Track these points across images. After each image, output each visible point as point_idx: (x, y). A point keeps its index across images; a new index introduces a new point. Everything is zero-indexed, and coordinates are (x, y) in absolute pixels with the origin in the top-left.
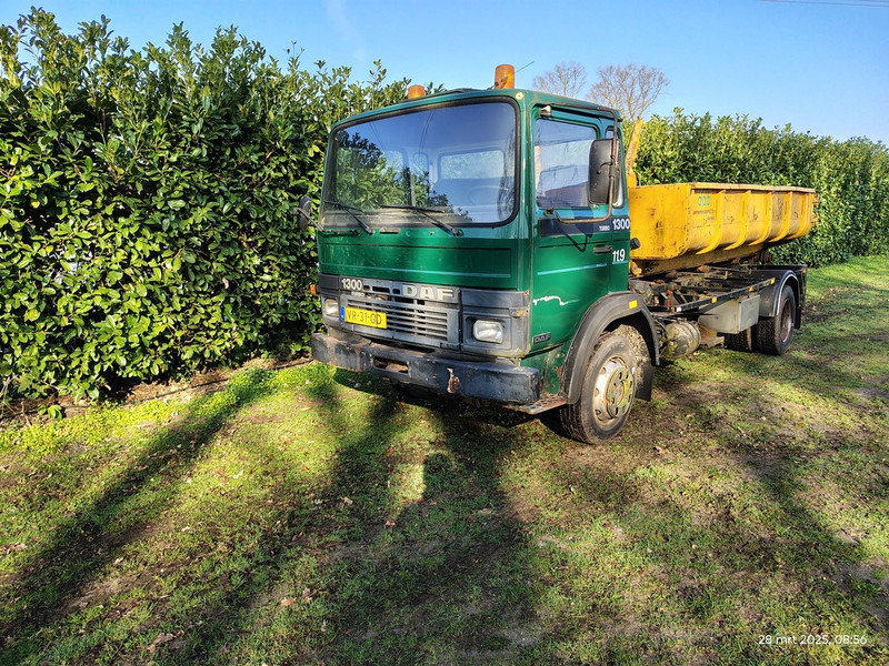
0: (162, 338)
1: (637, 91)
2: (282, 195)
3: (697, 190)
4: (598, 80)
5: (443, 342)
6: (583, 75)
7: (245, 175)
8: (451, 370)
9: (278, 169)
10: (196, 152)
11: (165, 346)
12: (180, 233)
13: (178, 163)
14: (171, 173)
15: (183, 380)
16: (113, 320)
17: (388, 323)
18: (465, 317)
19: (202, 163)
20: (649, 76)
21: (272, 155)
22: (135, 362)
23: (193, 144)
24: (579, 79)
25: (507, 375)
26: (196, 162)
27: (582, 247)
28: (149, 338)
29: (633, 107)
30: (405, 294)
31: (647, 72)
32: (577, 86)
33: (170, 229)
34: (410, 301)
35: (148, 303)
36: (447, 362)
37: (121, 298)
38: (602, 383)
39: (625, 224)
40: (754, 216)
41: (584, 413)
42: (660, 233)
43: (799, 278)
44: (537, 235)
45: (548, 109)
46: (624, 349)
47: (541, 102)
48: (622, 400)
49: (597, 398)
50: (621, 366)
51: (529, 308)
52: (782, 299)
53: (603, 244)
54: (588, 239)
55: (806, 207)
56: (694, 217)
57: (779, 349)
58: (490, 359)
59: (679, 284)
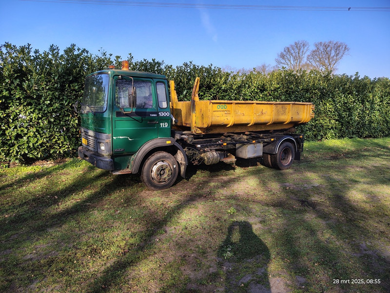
0: (41, 145)
1: (333, 53)
4: (314, 48)
5: (94, 149)
6: (308, 46)
7: (74, 93)
8: (95, 159)
10: (56, 85)
11: (43, 148)
12: (48, 111)
13: (49, 89)
14: (47, 92)
15: (52, 160)
16: (25, 138)
17: (88, 143)
18: (98, 142)
19: (58, 89)
20: (339, 46)
22: (32, 152)
23: (55, 83)
24: (306, 48)
25: (104, 160)
26: (56, 89)
28: (37, 145)
29: (331, 61)
30: (89, 134)
31: (339, 44)
32: (305, 51)
33: (45, 111)
34: (90, 136)
35: (37, 134)
36: (95, 156)
37: (28, 131)
38: (155, 168)
39: (166, 114)
40: (262, 113)
41: (145, 178)
42: (203, 118)
43: (296, 139)
44: (115, 116)
45: (120, 76)
46: (168, 158)
47: (118, 74)
48: (165, 176)
49: (152, 173)
50: (165, 163)
51: (111, 140)
52: (281, 147)
53: (153, 121)
54: (143, 119)
55: (306, 111)
56: (215, 113)
57: (280, 167)
58: (103, 156)
59: (233, 138)
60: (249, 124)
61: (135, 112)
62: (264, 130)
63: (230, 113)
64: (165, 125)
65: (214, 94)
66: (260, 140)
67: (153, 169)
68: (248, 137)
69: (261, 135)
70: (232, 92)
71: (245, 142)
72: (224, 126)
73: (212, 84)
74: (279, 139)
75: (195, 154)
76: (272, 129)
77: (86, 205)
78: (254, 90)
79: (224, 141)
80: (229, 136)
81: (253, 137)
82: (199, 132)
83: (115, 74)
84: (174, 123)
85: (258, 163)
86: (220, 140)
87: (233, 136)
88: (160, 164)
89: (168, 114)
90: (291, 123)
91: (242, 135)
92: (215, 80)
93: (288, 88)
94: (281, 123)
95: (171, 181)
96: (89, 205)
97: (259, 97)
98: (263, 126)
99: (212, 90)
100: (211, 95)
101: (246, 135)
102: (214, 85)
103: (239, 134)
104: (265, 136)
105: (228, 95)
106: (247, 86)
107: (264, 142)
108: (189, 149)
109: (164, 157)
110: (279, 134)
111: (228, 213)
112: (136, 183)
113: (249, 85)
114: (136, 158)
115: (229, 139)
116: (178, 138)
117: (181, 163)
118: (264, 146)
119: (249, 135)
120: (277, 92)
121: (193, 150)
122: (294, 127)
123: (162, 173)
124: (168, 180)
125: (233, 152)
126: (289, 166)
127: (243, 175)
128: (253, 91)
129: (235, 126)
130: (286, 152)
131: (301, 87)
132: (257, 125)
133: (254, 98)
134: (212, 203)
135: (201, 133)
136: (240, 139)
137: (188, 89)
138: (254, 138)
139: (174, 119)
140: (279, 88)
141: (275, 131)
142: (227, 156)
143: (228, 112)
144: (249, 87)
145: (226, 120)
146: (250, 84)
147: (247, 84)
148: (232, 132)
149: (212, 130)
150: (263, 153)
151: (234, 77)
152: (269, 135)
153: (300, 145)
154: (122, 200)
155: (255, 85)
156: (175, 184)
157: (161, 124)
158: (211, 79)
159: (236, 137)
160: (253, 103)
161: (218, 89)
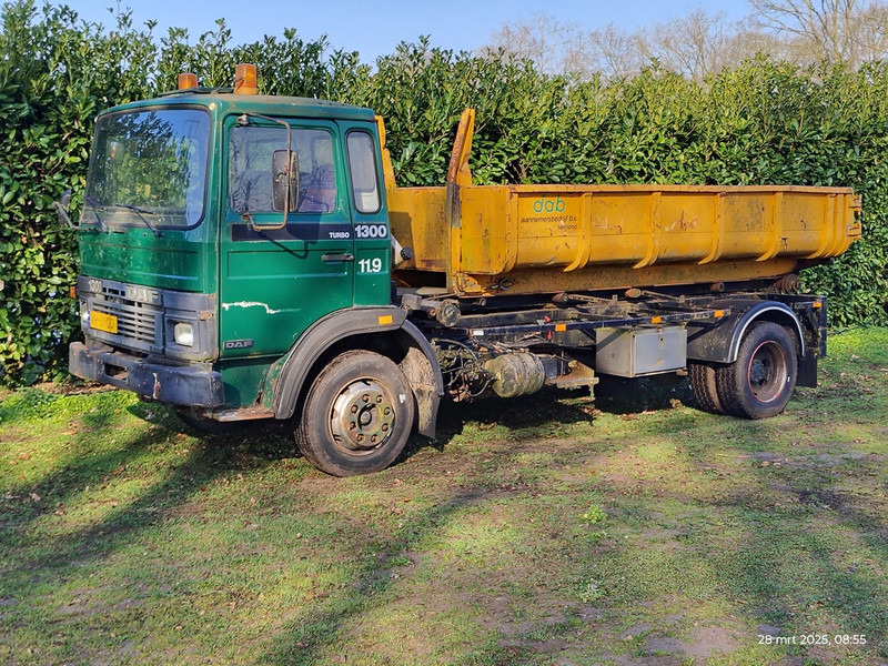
2: (79, 183)
3: (521, 195)
5: (152, 345)
7: (34, 159)
8: (155, 375)
9: (75, 153)
17: (119, 328)
18: (166, 319)
21: (71, 136)
25: (192, 377)
27: (302, 254)
30: (128, 297)
34: (132, 303)
36: (153, 366)
38: (342, 404)
39: (378, 231)
40: (683, 225)
41: (313, 436)
42: (487, 243)
43: (802, 313)
44: (227, 238)
45: (244, 117)
46: (381, 371)
47: (239, 111)
48: (375, 428)
49: (335, 420)
50: (373, 389)
51: (215, 312)
52: (751, 340)
53: (339, 251)
54: (310, 246)
55: (830, 214)
56: (526, 225)
57: (748, 410)
58: (186, 362)
59: (586, 311)
60: (638, 261)
61: (287, 225)
62: (690, 281)
63: (575, 227)
64: (373, 266)
65: (510, 154)
66: (677, 315)
67: (337, 408)
68: (636, 307)
69: (682, 299)
70: (575, 148)
71: (628, 322)
72: (556, 269)
73: (504, 121)
74: (740, 310)
75: (465, 360)
76: (719, 278)
77: (145, 514)
78: (657, 138)
79: (556, 318)
80: (572, 304)
81: (651, 306)
82: (474, 288)
83: (229, 111)
84: (398, 259)
85: (674, 402)
86: (541, 316)
87: (585, 303)
88: (357, 390)
89: (381, 231)
90: (781, 257)
91: (615, 297)
92: (513, 106)
93: (781, 129)
94: (749, 259)
95: (392, 447)
96: (154, 513)
97: (673, 164)
98: (686, 270)
99: (503, 142)
100: (500, 158)
101: (630, 300)
102: (510, 122)
103: (607, 294)
104: (697, 303)
105: (562, 158)
106: (630, 123)
107: (692, 324)
108: (444, 347)
109: (371, 368)
110: (745, 297)
111: (583, 521)
112: (271, 460)
113: (637, 123)
114: (287, 370)
115: (571, 312)
116: (414, 308)
117: (420, 392)
118: (690, 339)
119: (641, 299)
120: (741, 144)
121: (457, 347)
122: (796, 272)
123: (364, 419)
124: (383, 443)
125: (588, 356)
126: (778, 408)
127: (623, 433)
128: (650, 144)
129: (593, 268)
130: (767, 355)
131: (826, 128)
132: (663, 264)
133: (658, 167)
134: (531, 501)
135: (480, 293)
136: (607, 312)
137: (417, 140)
138: (654, 309)
139: (398, 248)
140: (747, 130)
141: (731, 286)
142: (568, 371)
143: (569, 223)
144: (638, 128)
145: (562, 248)
146: (641, 116)
147: (630, 117)
148: (583, 288)
149: (514, 282)
150: (689, 362)
151: (583, 94)
152: (708, 301)
153: (815, 335)
154: (253, 500)
155: (658, 120)
156: (401, 459)
157: (362, 262)
158: (499, 102)
159: (597, 307)
160: (651, 192)
161: (527, 138)
